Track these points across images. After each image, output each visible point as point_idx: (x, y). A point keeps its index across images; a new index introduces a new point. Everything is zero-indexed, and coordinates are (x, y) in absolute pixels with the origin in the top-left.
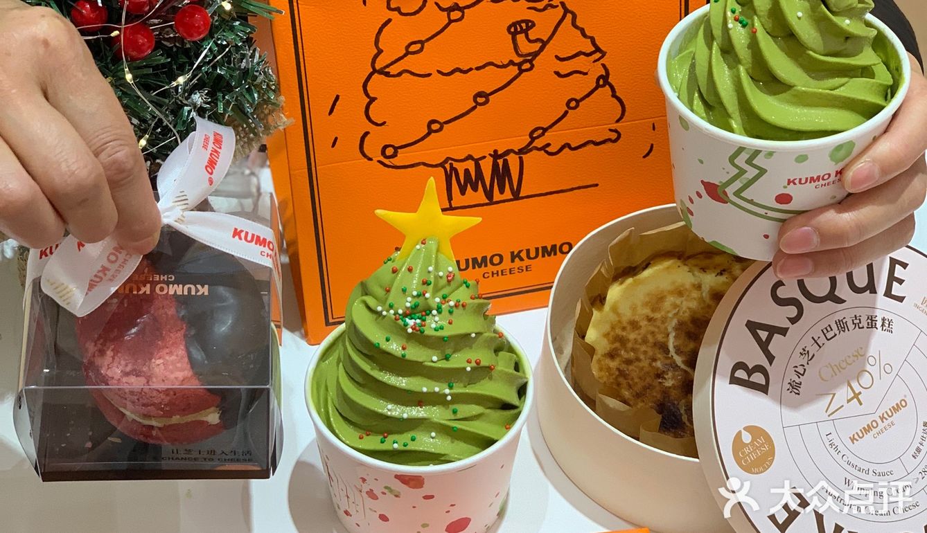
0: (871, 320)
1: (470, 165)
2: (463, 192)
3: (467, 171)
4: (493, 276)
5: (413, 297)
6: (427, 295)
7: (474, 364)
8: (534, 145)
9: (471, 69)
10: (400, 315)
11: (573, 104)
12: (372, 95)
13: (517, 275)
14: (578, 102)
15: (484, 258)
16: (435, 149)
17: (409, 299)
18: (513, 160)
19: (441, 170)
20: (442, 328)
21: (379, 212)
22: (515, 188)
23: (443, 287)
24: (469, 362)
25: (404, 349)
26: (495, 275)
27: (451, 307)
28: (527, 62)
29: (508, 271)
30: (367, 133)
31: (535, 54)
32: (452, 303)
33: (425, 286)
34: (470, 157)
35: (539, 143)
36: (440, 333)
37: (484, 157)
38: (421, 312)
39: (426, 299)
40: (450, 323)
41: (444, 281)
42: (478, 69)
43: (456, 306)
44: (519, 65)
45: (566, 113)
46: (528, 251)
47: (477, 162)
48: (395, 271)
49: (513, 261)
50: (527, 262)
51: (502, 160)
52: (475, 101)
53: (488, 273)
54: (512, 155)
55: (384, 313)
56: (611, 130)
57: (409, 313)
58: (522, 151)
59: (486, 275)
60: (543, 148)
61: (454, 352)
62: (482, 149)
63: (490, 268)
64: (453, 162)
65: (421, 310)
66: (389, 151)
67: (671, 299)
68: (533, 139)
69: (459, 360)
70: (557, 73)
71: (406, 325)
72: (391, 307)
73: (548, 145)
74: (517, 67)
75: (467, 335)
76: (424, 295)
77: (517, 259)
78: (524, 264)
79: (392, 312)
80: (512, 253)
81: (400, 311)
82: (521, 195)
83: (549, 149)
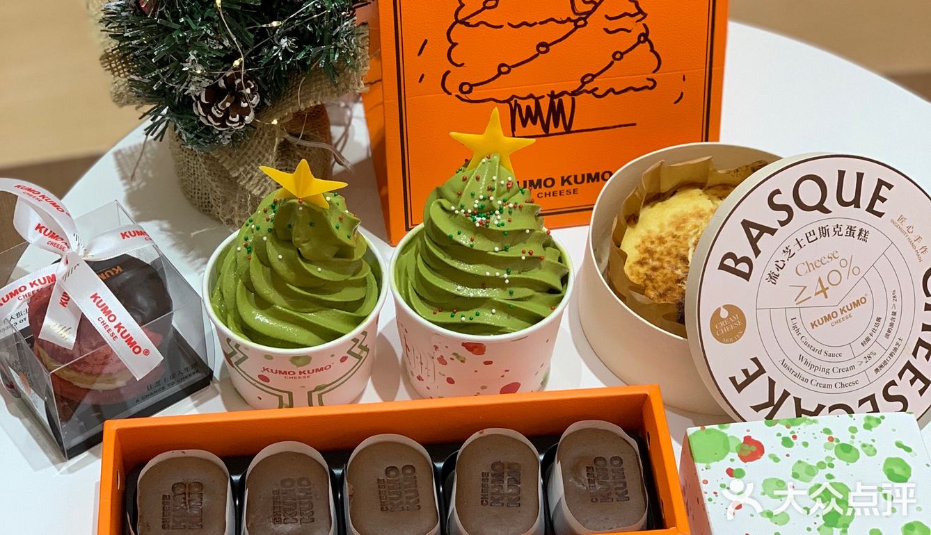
0: (851, 229)
1: (532, 103)
2: (524, 124)
3: (528, 108)
4: (546, 196)
5: (480, 200)
6: (492, 198)
7: (527, 255)
8: (585, 88)
9: (535, 24)
10: (469, 213)
11: (618, 56)
12: (454, 41)
13: (565, 196)
14: (622, 54)
15: (539, 181)
16: (503, 88)
17: (477, 201)
18: (567, 100)
19: (507, 105)
20: (503, 225)
21: (453, 134)
22: (567, 123)
23: (504, 193)
24: (524, 252)
25: (472, 240)
26: (548, 196)
27: (509, 207)
28: (581, 20)
29: (558, 192)
30: (448, 72)
31: (589, 13)
32: (511, 205)
33: (490, 191)
34: (531, 96)
35: (588, 87)
36: (501, 229)
37: (543, 97)
38: (486, 212)
39: (491, 201)
40: (510, 221)
41: (505, 188)
42: (541, 23)
43: (515, 207)
44: (575, 22)
45: (612, 63)
46: (576, 177)
48: (465, 179)
49: (563, 184)
50: (574, 186)
51: (557, 100)
52: (538, 50)
53: (542, 193)
55: (457, 212)
56: (648, 79)
57: (477, 212)
58: (574, 93)
59: (540, 195)
60: (592, 91)
61: (512, 246)
62: (542, 90)
63: (544, 189)
64: (517, 99)
65: (486, 210)
66: (466, 88)
67: (693, 221)
68: (584, 84)
69: (514, 252)
70: (606, 30)
71: (474, 220)
72: (462, 207)
73: (597, 89)
74: (573, 23)
75: (524, 231)
76: (489, 198)
77: (566, 183)
78: (571, 188)
79: (463, 211)
80: (563, 178)
81: (470, 211)
82: (572, 130)
83: (597, 92)
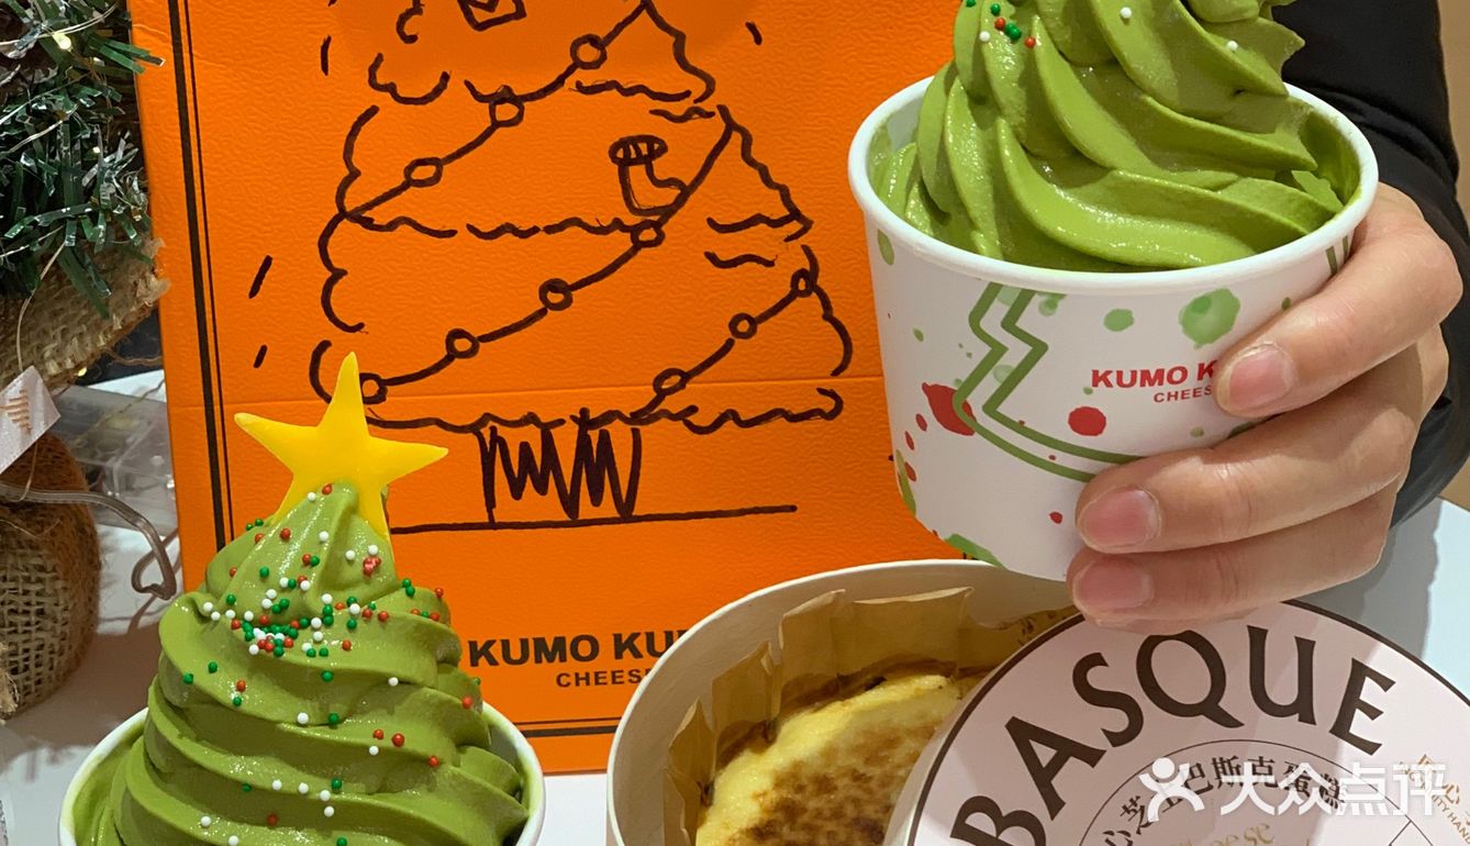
1: (533, 436)
2: (517, 492)
3: (525, 447)
4: (576, 683)
5: (281, 590)
6: (305, 585)
7: (387, 743)
8: (663, 406)
9: (535, 230)
10: (246, 621)
11: (744, 326)
12: (336, 265)
14: (753, 322)
15: (559, 641)
16: (460, 394)
17: (272, 593)
18: (620, 434)
19: (472, 438)
22: (624, 497)
24: (379, 736)
25: (241, 688)
26: (582, 682)
27: (352, 615)
28: (648, 228)
29: (609, 675)
30: (325, 344)
31: (668, 212)
32: (358, 609)
33: (308, 568)
34: (531, 419)
35: (673, 403)
36: (318, 662)
37: (561, 422)
38: (290, 622)
39: (303, 593)
40: (346, 647)
41: (355, 570)
42: (550, 230)
43: (366, 616)
44: (634, 231)
45: (729, 345)
47: (546, 430)
48: (258, 540)
49: (618, 655)
51: (597, 432)
52: (543, 298)
53: (568, 675)
54: (618, 423)
55: (216, 615)
56: (822, 391)
57: (265, 619)
58: (639, 418)
59: (564, 680)
60: (682, 416)
61: (350, 714)
62: (558, 404)
63: (572, 665)
64: (496, 425)
65: (289, 618)
66: (372, 388)
68: (661, 395)
69: (357, 731)
70: (711, 257)
71: (250, 639)
72: (230, 603)
73: (693, 410)
74: (628, 235)
75: (380, 680)
76: (300, 585)
77: (627, 653)
78: (641, 665)
79: (231, 613)
80: (618, 638)
81: (249, 615)
82: (636, 512)
83: (694, 419)
